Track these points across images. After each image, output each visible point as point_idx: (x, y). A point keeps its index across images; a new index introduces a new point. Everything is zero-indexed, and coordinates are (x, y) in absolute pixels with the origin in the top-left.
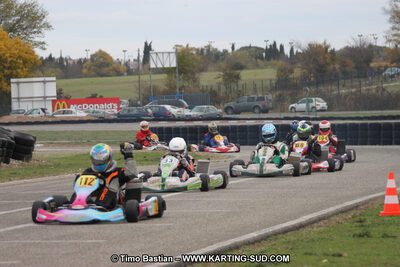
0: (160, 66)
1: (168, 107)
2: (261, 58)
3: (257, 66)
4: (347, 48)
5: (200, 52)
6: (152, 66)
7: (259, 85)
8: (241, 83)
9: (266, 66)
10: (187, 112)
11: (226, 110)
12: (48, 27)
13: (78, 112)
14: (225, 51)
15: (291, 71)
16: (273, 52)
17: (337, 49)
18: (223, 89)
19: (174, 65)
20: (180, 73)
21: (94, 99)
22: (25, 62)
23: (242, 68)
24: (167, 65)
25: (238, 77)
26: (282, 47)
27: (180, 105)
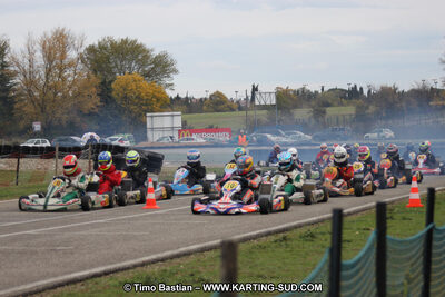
0: (263, 103)
1: (269, 136)
2: (345, 97)
3: (341, 104)
4: (413, 90)
5: (297, 93)
6: (257, 103)
7: (341, 119)
8: (327, 116)
9: (348, 104)
10: (284, 140)
11: (314, 138)
12: (175, 71)
13: (198, 139)
14: (316, 92)
15: (367, 108)
16: (354, 93)
17: (406, 91)
18: (313, 121)
19: (274, 102)
20: (279, 109)
21: (211, 129)
22: (158, 100)
23: (329, 105)
24: (268, 103)
25: (324, 112)
26: (361, 89)
27: (279, 134)
